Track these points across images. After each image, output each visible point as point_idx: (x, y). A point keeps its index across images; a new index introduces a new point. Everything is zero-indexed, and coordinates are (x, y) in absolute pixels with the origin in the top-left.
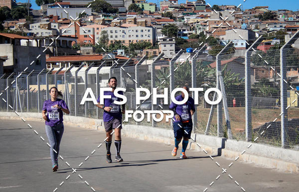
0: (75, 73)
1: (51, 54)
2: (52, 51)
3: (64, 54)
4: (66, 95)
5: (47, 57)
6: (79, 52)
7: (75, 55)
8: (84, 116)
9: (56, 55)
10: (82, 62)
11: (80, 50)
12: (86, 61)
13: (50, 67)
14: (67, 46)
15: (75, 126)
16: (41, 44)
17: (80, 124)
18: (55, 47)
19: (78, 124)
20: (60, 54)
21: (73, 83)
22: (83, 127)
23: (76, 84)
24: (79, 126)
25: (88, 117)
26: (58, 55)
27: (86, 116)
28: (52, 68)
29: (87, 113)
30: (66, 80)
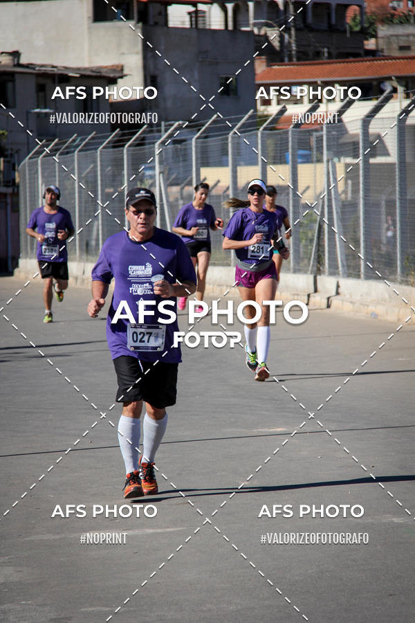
0: (359, 124)
1: (274, 56)
2: (276, 44)
3: (318, 55)
4: (330, 206)
5: (260, 67)
6: (370, 44)
7: (356, 55)
8: (393, 281)
9: (290, 60)
10: (382, 80)
11: (375, 36)
12: (399, 79)
13: (267, 102)
14: (330, 25)
15: (361, 316)
16: (240, 18)
17: (380, 310)
18: (287, 30)
19: (372, 308)
20: (306, 55)
21: (349, 160)
22: (391, 317)
23: (366, 162)
24: (375, 315)
25: (407, 283)
26: (299, 59)
27: (399, 277)
28: (280, 107)
29: (403, 268)
30: (328, 149)
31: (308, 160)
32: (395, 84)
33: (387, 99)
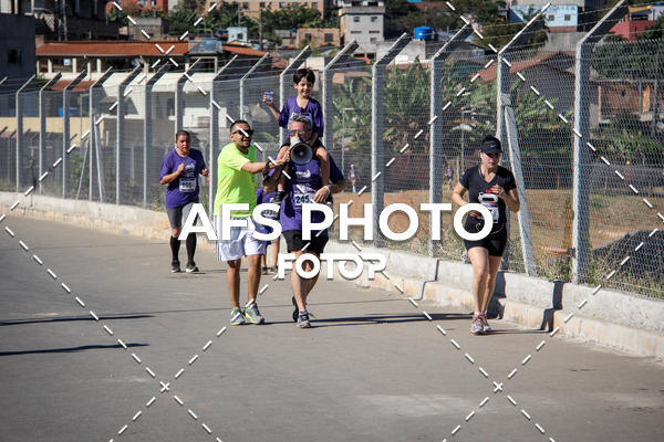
0: (117, 89)
1: (51, 36)
2: (52, 27)
3: (84, 36)
4: (94, 149)
5: (39, 43)
6: (124, 31)
7: (113, 38)
8: (140, 206)
9: (63, 39)
10: (133, 58)
11: (127, 25)
12: (145, 58)
13: (45, 70)
14: (93, 15)
15: (116, 232)
16: (24, 5)
17: (130, 227)
18: (61, 17)
19: (124, 227)
20: (75, 36)
21: (107, 116)
22: (138, 233)
23: (122, 118)
24: (126, 232)
25: (151, 208)
26: (69, 39)
27: (145, 204)
28: (55, 74)
29: (148, 197)
30: (93, 107)
31: (76, 114)
32: (142, 61)
33: (138, 72)
